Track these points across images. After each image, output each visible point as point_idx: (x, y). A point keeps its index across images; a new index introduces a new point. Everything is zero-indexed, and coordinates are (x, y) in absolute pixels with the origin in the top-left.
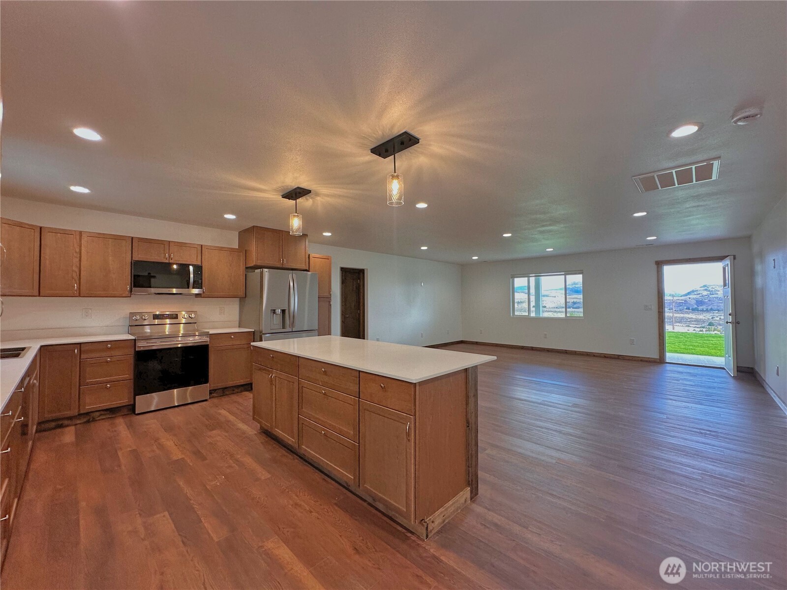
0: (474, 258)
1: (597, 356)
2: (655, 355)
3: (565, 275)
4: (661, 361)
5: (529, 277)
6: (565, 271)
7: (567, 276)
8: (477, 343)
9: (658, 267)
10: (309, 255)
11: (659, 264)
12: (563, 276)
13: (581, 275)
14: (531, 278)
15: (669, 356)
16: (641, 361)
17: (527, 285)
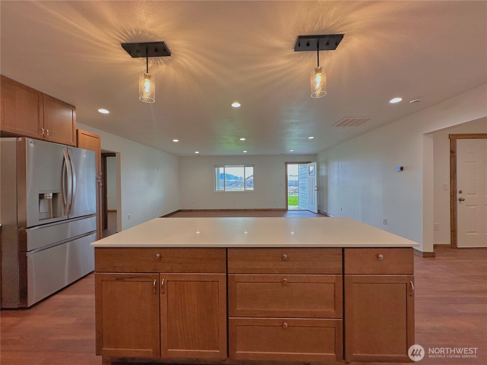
0: (196, 152)
1: (261, 211)
2: (284, 208)
3: (244, 167)
4: (286, 210)
5: (224, 167)
6: (245, 165)
7: (245, 168)
8: (191, 211)
9: (286, 165)
10: (77, 131)
11: (286, 163)
12: (244, 168)
13: (253, 167)
14: (225, 168)
15: (290, 207)
16: (279, 210)
17: (223, 172)
